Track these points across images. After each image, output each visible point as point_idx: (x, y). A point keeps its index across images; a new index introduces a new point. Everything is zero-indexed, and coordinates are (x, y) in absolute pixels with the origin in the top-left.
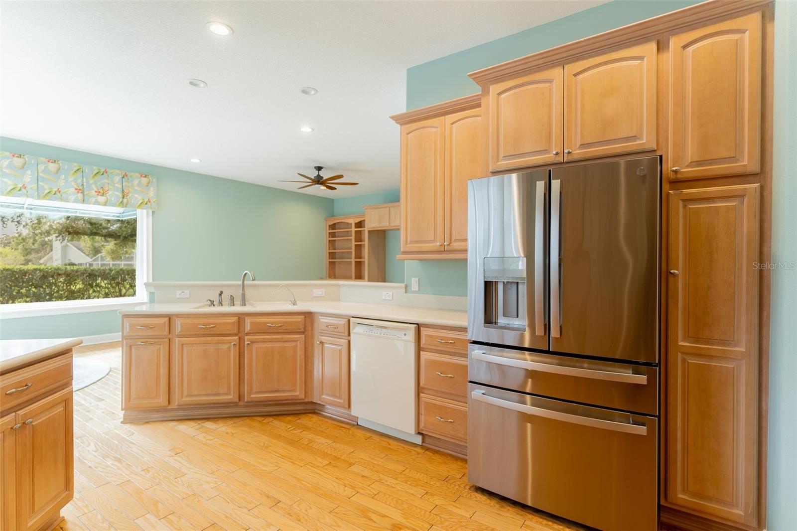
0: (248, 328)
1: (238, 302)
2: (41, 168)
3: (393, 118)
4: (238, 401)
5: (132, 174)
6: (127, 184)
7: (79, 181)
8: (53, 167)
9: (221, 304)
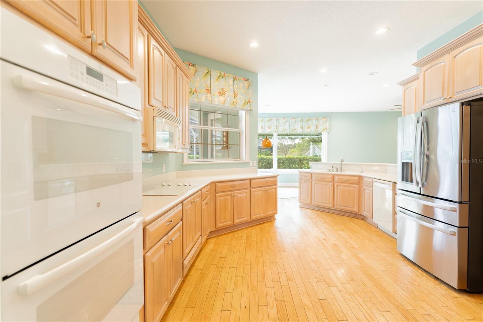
0: (336, 180)
1: (339, 170)
2: (291, 121)
3: (398, 84)
4: (332, 207)
5: (320, 118)
6: (318, 122)
7: (302, 124)
8: (294, 120)
9: (333, 171)
